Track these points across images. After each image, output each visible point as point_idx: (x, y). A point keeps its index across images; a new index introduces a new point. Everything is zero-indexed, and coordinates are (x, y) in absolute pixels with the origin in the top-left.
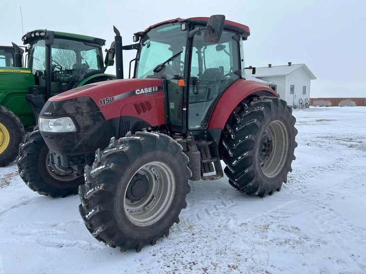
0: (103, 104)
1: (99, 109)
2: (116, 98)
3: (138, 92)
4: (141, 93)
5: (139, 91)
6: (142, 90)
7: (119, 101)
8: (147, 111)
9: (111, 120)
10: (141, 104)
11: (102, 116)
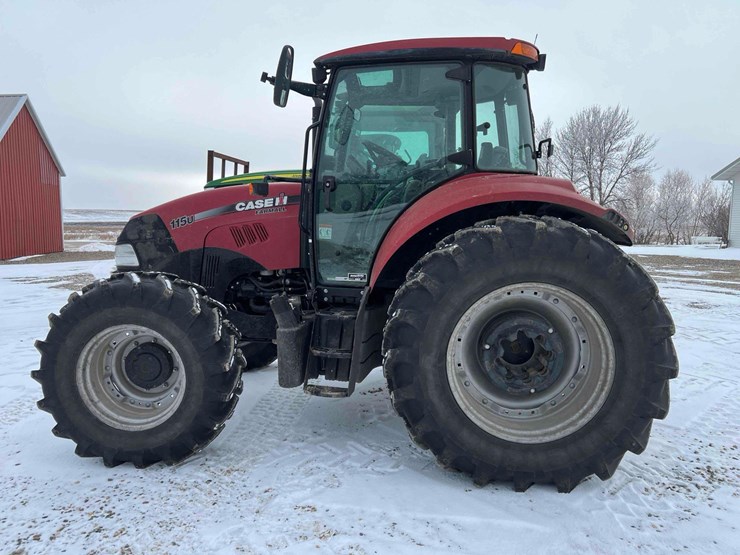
0: (176, 227)
1: (169, 235)
2: (198, 217)
3: (241, 207)
4: (247, 208)
5: (243, 204)
6: (251, 203)
7: (202, 222)
8: (258, 242)
9: (187, 254)
10: (246, 227)
11: (174, 246)
